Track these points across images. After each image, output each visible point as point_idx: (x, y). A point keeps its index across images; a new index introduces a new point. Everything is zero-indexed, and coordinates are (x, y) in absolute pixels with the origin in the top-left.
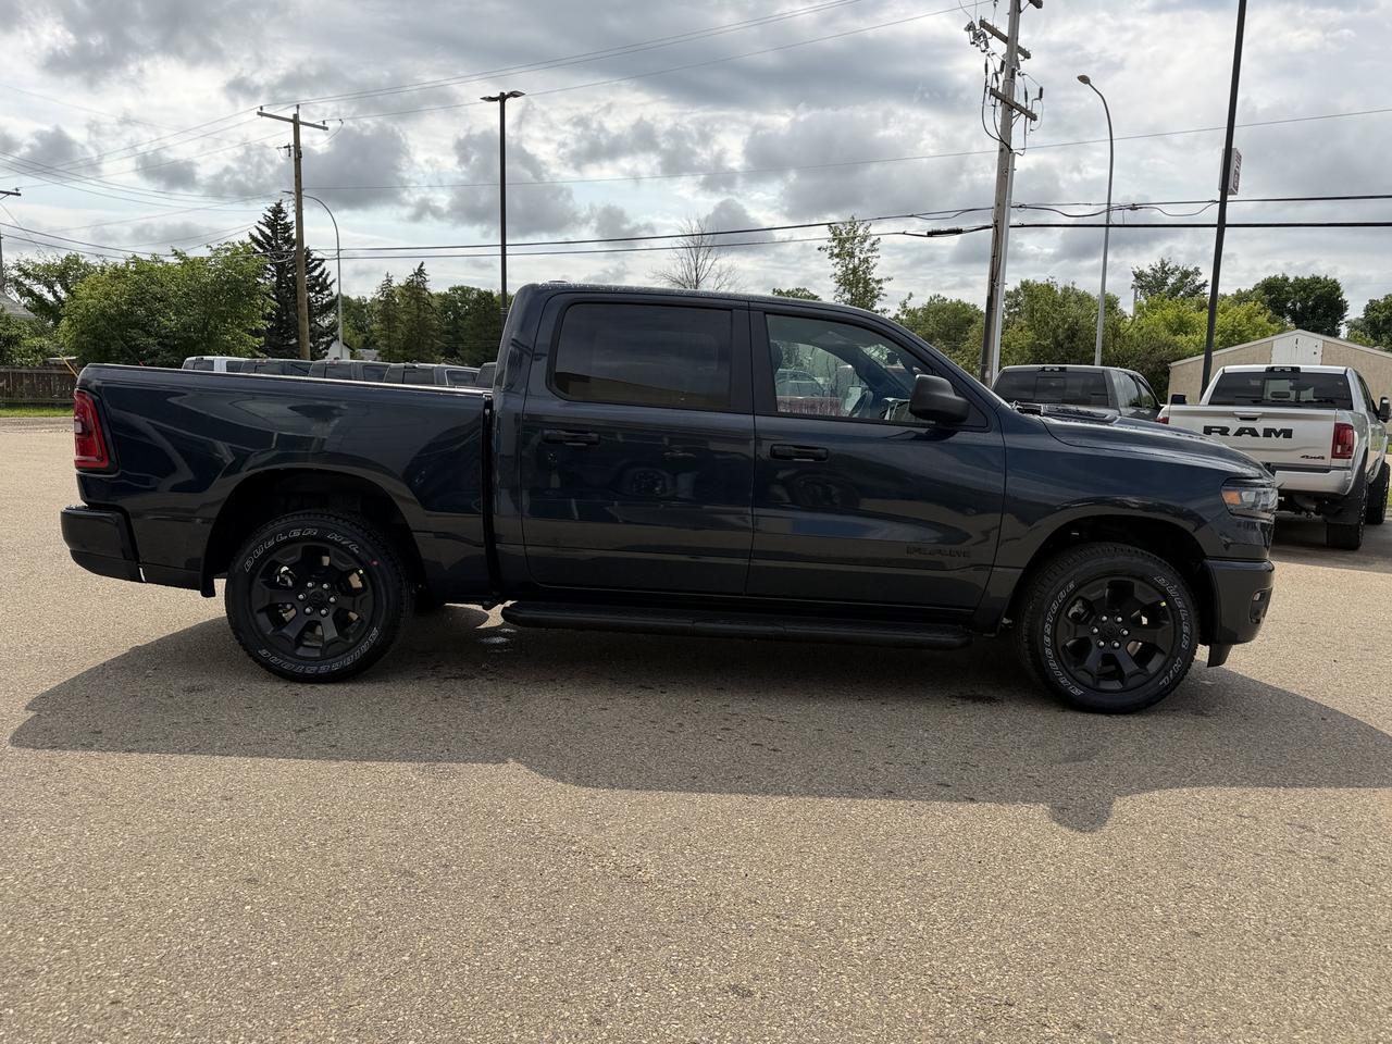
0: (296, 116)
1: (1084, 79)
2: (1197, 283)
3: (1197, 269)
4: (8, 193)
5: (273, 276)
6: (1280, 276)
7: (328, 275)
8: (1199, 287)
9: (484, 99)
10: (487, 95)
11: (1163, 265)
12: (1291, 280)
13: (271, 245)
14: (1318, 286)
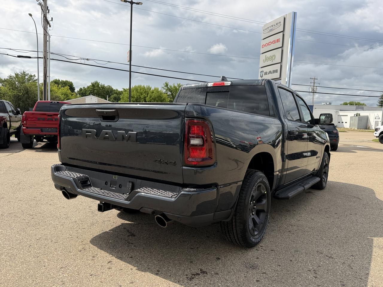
1: (30, 15)
2: (34, 79)
3: (34, 75)
6: (58, 79)
8: (35, 80)
11: (24, 72)
12: (61, 81)
14: (68, 83)
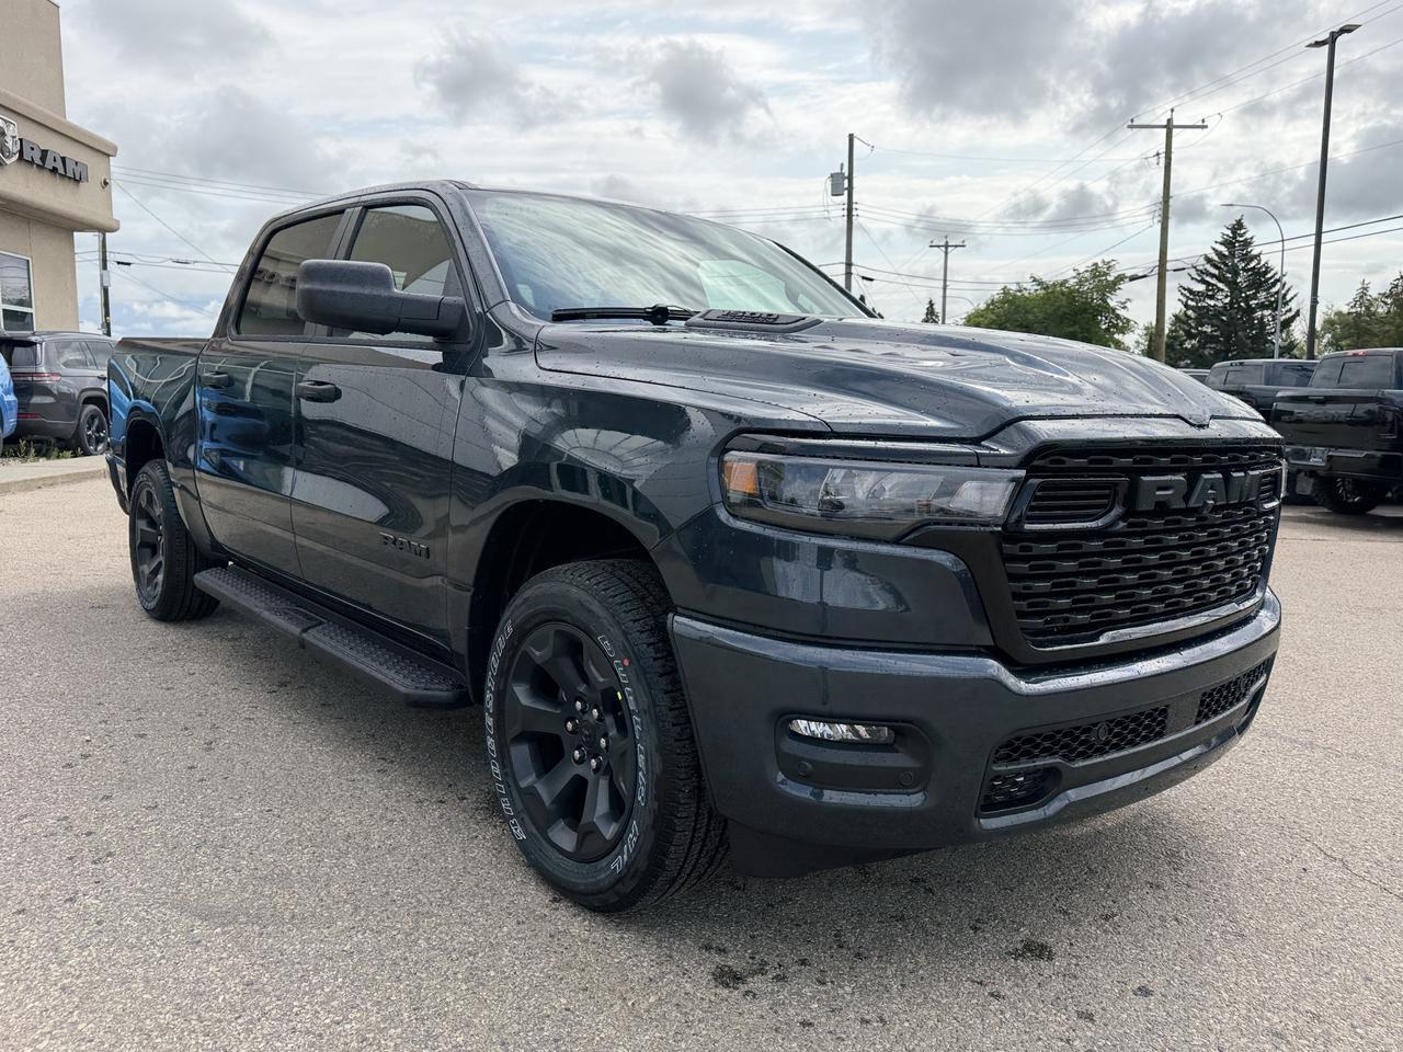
0: (1169, 121)
4: (956, 246)
5: (1226, 296)
7: (1289, 289)
9: (1310, 46)
10: (1312, 41)
13: (1226, 265)
